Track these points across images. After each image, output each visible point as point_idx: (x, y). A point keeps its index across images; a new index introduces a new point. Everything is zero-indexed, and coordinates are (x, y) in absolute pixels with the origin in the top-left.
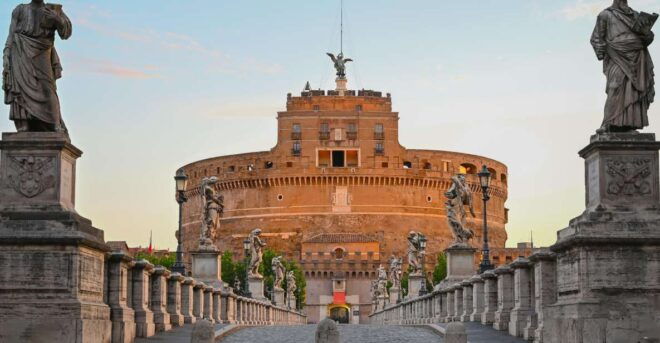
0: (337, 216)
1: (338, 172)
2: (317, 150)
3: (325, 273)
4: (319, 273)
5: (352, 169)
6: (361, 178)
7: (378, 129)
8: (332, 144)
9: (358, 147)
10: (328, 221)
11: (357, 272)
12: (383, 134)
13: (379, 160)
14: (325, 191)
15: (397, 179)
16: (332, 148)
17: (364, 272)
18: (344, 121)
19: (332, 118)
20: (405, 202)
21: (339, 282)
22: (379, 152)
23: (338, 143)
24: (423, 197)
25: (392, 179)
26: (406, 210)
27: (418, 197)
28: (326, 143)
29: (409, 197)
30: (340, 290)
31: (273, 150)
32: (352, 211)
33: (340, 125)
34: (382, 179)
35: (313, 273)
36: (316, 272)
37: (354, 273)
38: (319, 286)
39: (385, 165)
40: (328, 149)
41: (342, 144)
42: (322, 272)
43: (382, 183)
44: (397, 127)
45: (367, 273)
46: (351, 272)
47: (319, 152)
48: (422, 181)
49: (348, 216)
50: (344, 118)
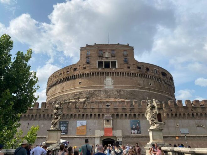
0: (107, 90)
1: (107, 70)
2: (97, 61)
3: (99, 115)
4: (95, 114)
5: (114, 69)
6: (118, 73)
7: (125, 53)
8: (104, 58)
9: (116, 60)
10: (102, 93)
11: (120, 114)
12: (127, 54)
13: (126, 66)
14: (101, 79)
15: (135, 74)
16: (104, 60)
17: (124, 114)
18: (109, 49)
19: (104, 48)
20: (139, 85)
21: (108, 121)
22: (126, 62)
23: (107, 58)
24: (148, 83)
25: (133, 74)
26: (141, 88)
27: (146, 83)
28: (102, 58)
29: (141, 83)
30: (108, 126)
31: (78, 63)
32: (114, 88)
33: (108, 51)
34: (128, 73)
35: (91, 115)
36: (93, 115)
37: (117, 115)
38: (95, 123)
39: (129, 68)
40: (102, 61)
41: (109, 59)
42: (97, 114)
43: (128, 75)
44: (133, 52)
45: (126, 115)
46: (115, 114)
47: (98, 62)
48: (146, 76)
49: (112, 90)
50: (109, 48)
